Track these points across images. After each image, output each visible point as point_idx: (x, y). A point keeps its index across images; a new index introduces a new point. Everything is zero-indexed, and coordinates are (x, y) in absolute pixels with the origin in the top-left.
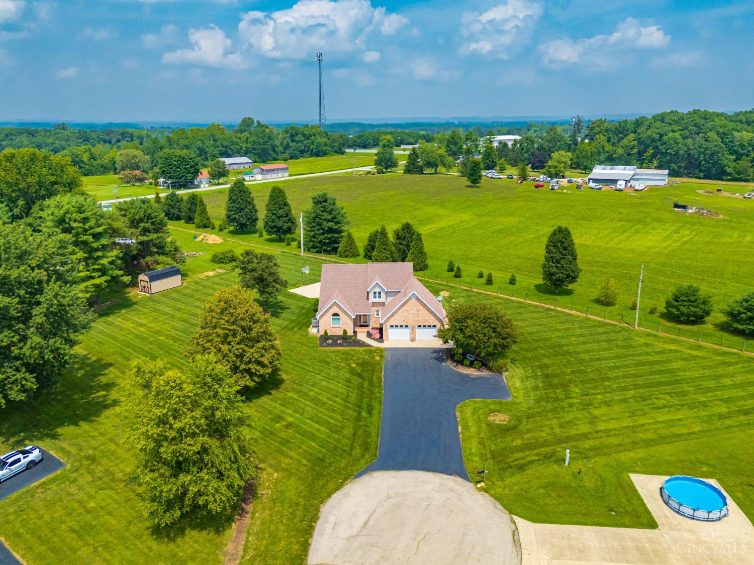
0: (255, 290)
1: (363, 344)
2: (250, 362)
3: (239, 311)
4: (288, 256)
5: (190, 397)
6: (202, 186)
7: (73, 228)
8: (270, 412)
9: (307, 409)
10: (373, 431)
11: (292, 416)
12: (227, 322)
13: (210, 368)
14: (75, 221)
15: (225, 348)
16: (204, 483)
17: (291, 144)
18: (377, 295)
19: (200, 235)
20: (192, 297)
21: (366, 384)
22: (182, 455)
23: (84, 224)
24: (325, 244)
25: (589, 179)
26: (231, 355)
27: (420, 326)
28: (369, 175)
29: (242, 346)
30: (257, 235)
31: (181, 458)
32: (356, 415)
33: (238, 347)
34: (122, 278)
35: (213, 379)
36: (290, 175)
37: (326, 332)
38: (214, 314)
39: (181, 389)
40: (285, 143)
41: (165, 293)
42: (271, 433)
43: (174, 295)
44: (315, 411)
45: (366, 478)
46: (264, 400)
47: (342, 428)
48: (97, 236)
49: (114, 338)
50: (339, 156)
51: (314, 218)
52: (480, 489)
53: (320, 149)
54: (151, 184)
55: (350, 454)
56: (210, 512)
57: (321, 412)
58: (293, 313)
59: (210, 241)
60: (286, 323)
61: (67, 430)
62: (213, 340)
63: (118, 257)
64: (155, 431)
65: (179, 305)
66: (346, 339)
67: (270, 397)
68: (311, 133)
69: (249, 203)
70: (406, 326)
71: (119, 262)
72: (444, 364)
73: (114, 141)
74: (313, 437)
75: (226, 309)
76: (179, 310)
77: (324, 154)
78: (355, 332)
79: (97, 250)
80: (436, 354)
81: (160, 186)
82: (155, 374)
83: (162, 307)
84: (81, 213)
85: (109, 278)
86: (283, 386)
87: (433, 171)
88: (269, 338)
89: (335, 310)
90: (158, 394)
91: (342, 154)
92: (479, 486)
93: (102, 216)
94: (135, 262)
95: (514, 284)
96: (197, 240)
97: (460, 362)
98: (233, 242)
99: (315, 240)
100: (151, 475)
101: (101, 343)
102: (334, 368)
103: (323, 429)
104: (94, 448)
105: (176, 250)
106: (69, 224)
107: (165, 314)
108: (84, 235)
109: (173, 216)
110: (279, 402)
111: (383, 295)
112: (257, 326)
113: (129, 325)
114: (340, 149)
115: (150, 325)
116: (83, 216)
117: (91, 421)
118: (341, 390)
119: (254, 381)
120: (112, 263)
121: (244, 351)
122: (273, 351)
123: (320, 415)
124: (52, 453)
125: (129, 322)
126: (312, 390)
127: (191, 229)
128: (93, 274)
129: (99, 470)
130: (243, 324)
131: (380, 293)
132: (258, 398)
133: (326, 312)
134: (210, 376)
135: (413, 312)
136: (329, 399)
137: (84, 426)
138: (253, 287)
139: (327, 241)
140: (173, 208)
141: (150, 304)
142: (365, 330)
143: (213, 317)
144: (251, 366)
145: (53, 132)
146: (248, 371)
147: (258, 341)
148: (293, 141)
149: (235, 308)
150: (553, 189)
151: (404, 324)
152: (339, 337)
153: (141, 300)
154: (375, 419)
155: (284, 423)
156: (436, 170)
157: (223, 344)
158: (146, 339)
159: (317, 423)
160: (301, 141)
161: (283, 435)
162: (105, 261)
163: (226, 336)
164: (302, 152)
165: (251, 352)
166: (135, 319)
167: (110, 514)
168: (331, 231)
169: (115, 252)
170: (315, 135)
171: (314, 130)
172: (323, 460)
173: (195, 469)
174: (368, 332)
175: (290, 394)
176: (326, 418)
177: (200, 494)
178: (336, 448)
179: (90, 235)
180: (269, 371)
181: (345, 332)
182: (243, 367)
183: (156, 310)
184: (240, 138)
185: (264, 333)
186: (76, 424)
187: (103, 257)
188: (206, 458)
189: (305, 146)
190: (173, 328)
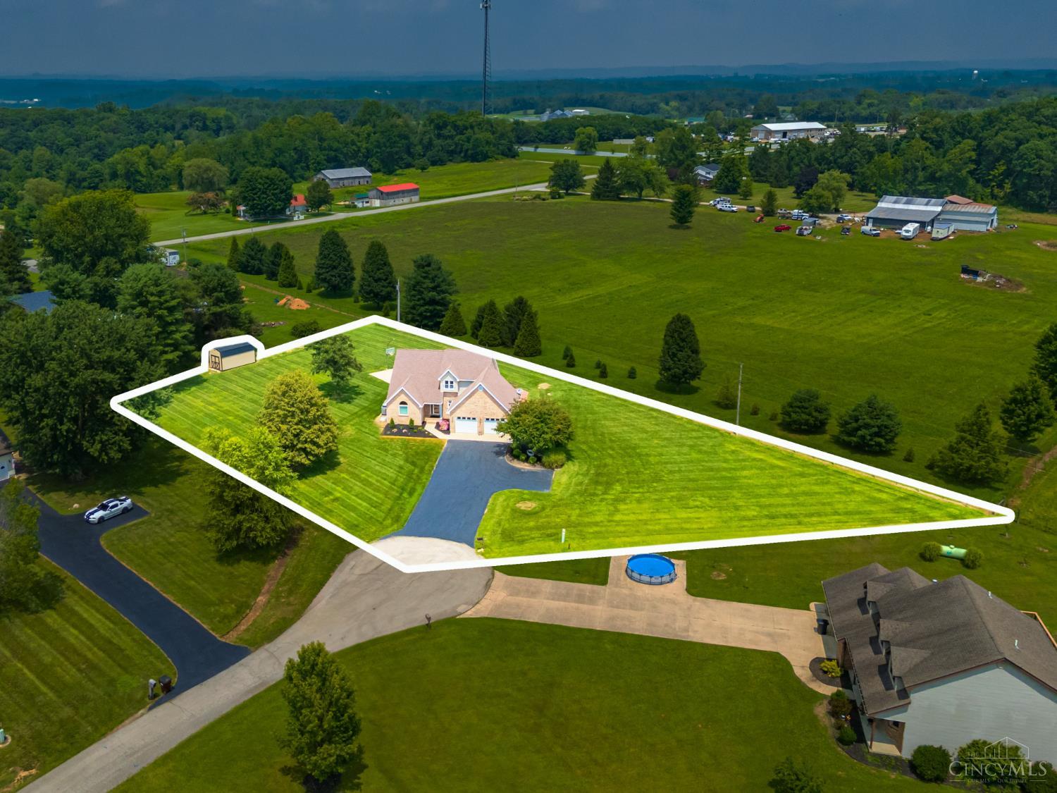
0: (328, 373)
1: (429, 435)
2: (306, 442)
3: (298, 394)
4: (381, 331)
5: (246, 457)
6: (295, 218)
7: (149, 302)
8: (321, 488)
9: (356, 488)
10: (408, 508)
11: (340, 492)
12: (288, 404)
13: (263, 437)
14: (152, 294)
15: (284, 427)
16: (255, 522)
17: (437, 142)
18: (449, 384)
19: (282, 297)
20: (265, 376)
21: (416, 471)
22: (239, 499)
23: (160, 297)
24: (426, 317)
25: (868, 218)
26: (289, 434)
27: (487, 419)
28: (538, 201)
29: (300, 426)
30: (352, 299)
31: (238, 502)
32: (398, 495)
33: (295, 427)
34: (194, 353)
35: (265, 446)
36: (422, 200)
37: (392, 421)
38: (276, 396)
39: (240, 451)
40: (426, 141)
41: (237, 371)
42: (319, 504)
43: (247, 373)
44: (361, 490)
45: (389, 540)
46: (319, 479)
47: (381, 504)
48: (171, 310)
49: (186, 416)
50: (508, 161)
51: (415, 286)
52: (478, 553)
53: (479, 149)
54: (228, 211)
55: (381, 523)
56: (258, 544)
57: (367, 491)
58: (367, 399)
59: (294, 307)
60: (357, 409)
61: (149, 490)
62: (274, 419)
63: (189, 331)
64: (220, 479)
65: (251, 385)
66: (412, 429)
67: (324, 476)
68: (467, 124)
69: (344, 259)
70: (474, 419)
71: (191, 335)
72: (501, 458)
73: (178, 126)
74: (354, 509)
75: (286, 392)
76: (249, 390)
77: (485, 157)
78: (424, 423)
79: (171, 324)
80: (497, 449)
81: (240, 216)
82: (222, 439)
83: (232, 386)
84: (157, 286)
85: (181, 353)
86: (339, 468)
87: (635, 195)
88: (327, 421)
89: (403, 398)
90: (223, 454)
91: (513, 157)
92: (479, 551)
93: (176, 288)
94: (207, 333)
95: (634, 378)
96: (279, 304)
97: (517, 457)
98: (322, 309)
99: (415, 312)
100: (217, 512)
101: (173, 419)
102: (392, 455)
103: (365, 504)
104: (172, 504)
105: (251, 321)
106: (146, 298)
107: (236, 394)
108: (160, 309)
109: (253, 269)
110: (331, 481)
111: (455, 384)
112: (314, 409)
113: (199, 403)
114: (510, 150)
115: (219, 404)
116: (159, 289)
117: (169, 485)
118: (390, 475)
119: (309, 459)
120: (184, 337)
121: (301, 431)
122: (329, 434)
123: (366, 493)
124: (139, 504)
125: (199, 401)
126: (363, 473)
127: (272, 288)
128: (166, 349)
129: (176, 519)
130: (302, 406)
131: (452, 382)
132: (313, 476)
133: (394, 399)
134: (263, 443)
135: (480, 405)
136: (377, 481)
137: (163, 488)
138: (326, 369)
139: (428, 314)
140: (253, 259)
141: (221, 382)
142: (435, 420)
143: (275, 399)
144: (306, 445)
145: (96, 116)
146: (304, 450)
147: (316, 424)
148: (439, 136)
149: (295, 391)
150: (801, 234)
151: (471, 417)
152: (405, 427)
153: (212, 378)
154: (414, 500)
155: (331, 497)
156: (640, 195)
157: (282, 423)
158: (215, 417)
159: (360, 499)
160: (451, 137)
161: (329, 506)
162: (178, 336)
163: (286, 416)
164: (451, 153)
165: (308, 433)
166: (205, 397)
167: (185, 546)
168: (433, 302)
169: (188, 326)
170: (472, 127)
171: (472, 119)
172: (357, 526)
173: (248, 512)
174: (438, 423)
175: (343, 475)
176: (370, 496)
177: (250, 529)
178: (371, 517)
179: (165, 309)
180: (324, 451)
181: (412, 421)
182: (300, 446)
183: (226, 389)
184: (358, 135)
185: (322, 416)
186: (156, 486)
187: (177, 331)
188: (257, 505)
189: (457, 145)
190: (244, 409)
